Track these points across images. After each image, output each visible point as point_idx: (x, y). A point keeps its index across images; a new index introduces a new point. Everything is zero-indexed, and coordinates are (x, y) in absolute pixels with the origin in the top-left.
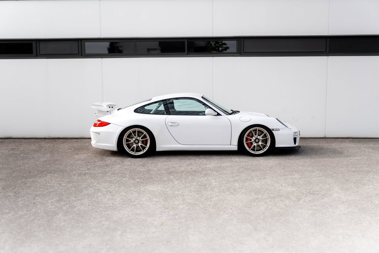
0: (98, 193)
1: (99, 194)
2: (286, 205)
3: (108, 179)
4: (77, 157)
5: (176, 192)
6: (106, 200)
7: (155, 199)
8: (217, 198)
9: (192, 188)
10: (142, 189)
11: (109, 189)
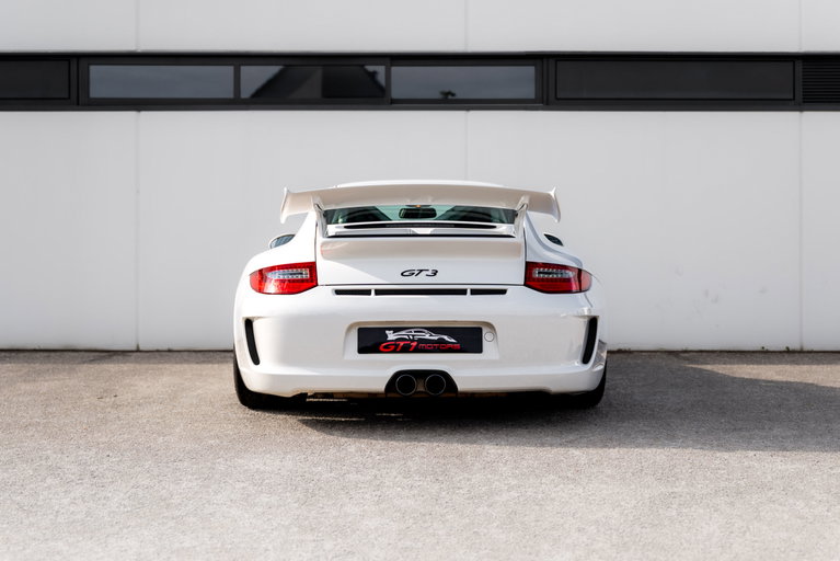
0: (44, 480)
1: (49, 481)
2: (802, 518)
3: (104, 439)
4: (25, 387)
5: (352, 477)
6: (66, 501)
7: (264, 498)
8: (514, 494)
9: (410, 463)
10: (222, 468)
11: (93, 468)
